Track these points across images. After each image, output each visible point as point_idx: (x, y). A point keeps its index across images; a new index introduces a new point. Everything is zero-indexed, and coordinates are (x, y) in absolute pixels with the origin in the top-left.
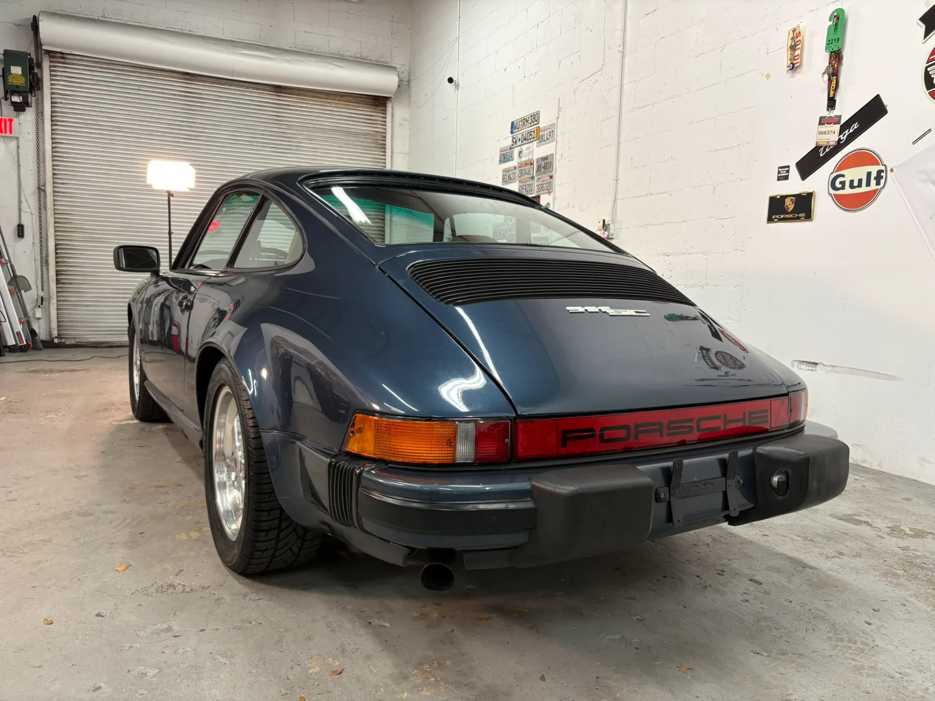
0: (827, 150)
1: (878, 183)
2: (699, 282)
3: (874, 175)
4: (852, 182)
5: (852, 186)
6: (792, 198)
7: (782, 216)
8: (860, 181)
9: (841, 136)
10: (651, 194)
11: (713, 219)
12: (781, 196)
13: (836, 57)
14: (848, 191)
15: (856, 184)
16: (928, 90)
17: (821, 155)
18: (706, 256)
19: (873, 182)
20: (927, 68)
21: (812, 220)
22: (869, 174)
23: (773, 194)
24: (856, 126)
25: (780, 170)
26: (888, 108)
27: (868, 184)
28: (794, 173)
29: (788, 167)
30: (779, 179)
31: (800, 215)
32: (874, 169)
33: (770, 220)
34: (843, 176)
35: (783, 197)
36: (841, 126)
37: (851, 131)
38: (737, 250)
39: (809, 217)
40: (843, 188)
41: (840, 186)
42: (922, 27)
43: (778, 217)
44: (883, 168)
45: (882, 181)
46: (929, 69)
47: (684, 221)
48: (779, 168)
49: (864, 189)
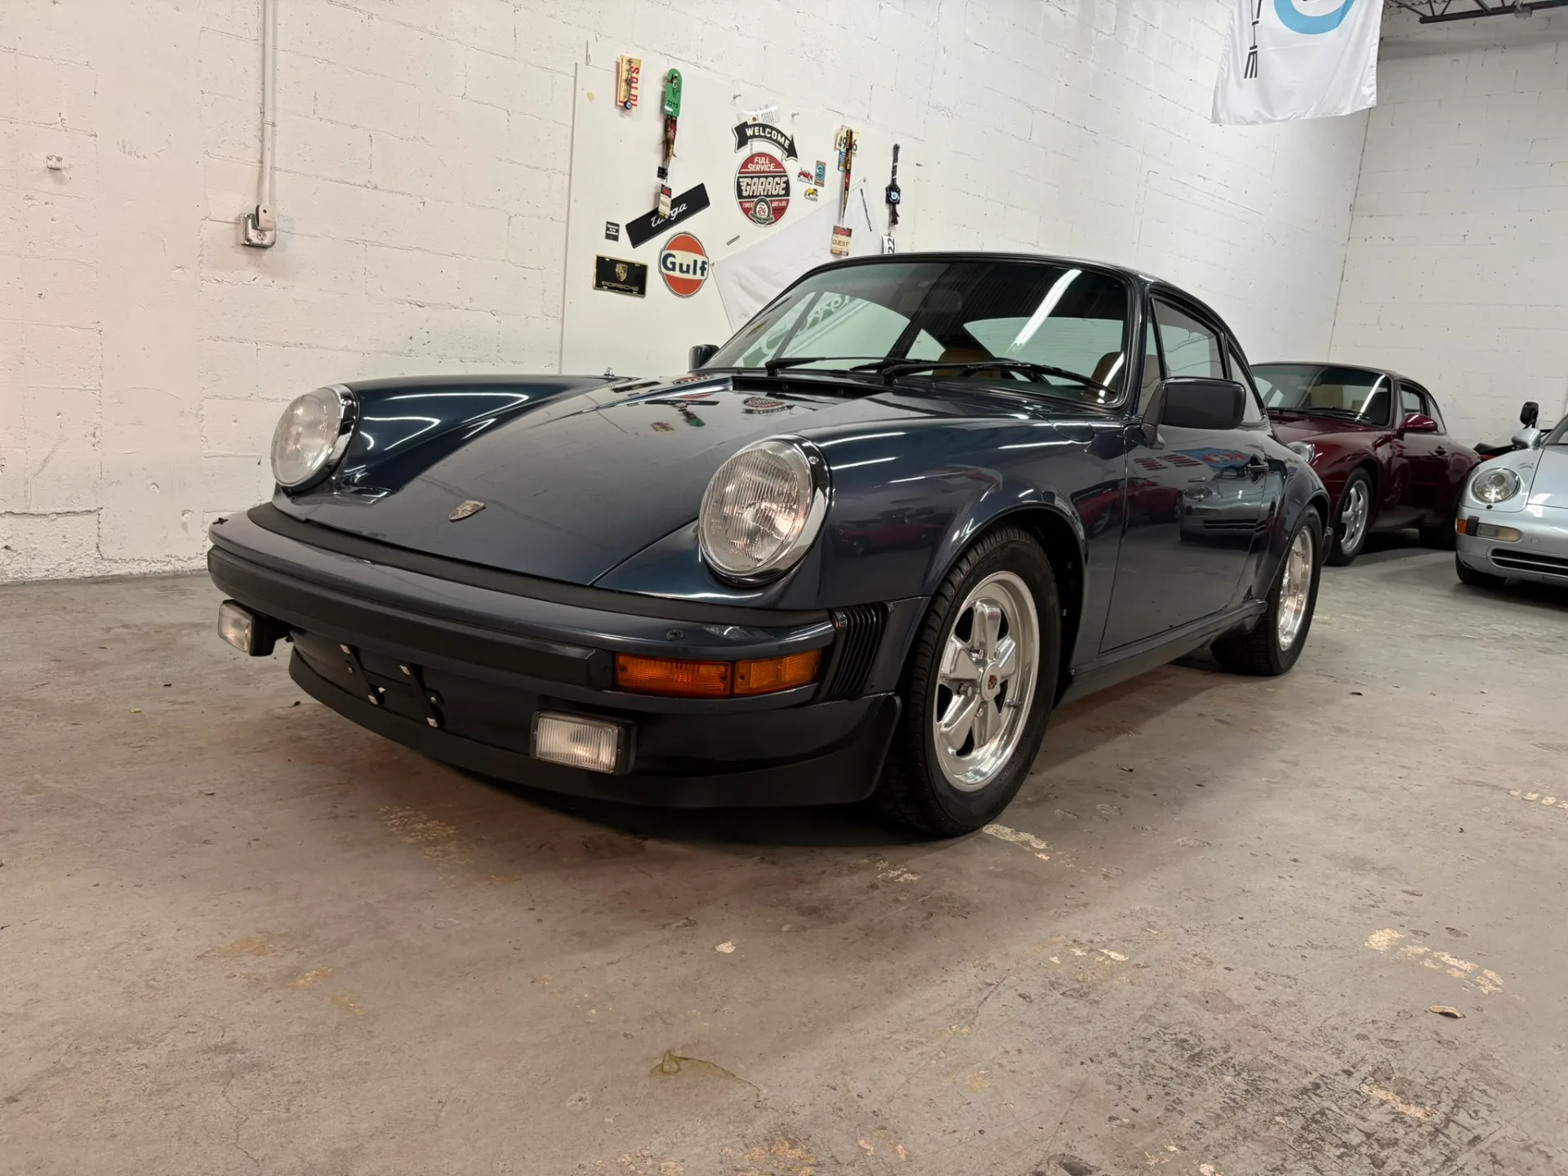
0: (659, 222)
1: (702, 274)
2: (487, 355)
3: (699, 264)
4: (681, 265)
5: (681, 270)
6: (624, 265)
7: (614, 285)
8: (688, 266)
9: (672, 212)
10: (376, 188)
11: (508, 263)
12: (611, 260)
13: (670, 123)
14: (677, 274)
15: (685, 269)
16: (739, 198)
17: (653, 225)
18: (497, 318)
19: (699, 271)
20: (739, 177)
21: (643, 297)
22: (695, 262)
23: (602, 254)
24: (684, 207)
25: (609, 226)
26: (710, 200)
27: (695, 273)
28: (624, 235)
29: (618, 225)
30: (608, 236)
31: (634, 288)
32: (700, 259)
33: (599, 286)
34: (674, 256)
35: (614, 262)
36: (673, 201)
37: (680, 211)
38: (548, 315)
39: (642, 292)
40: (673, 269)
41: (670, 266)
42: (733, 140)
43: (608, 284)
44: (706, 260)
45: (706, 272)
46: (740, 180)
47: (454, 255)
48: (608, 223)
49: (690, 276)
